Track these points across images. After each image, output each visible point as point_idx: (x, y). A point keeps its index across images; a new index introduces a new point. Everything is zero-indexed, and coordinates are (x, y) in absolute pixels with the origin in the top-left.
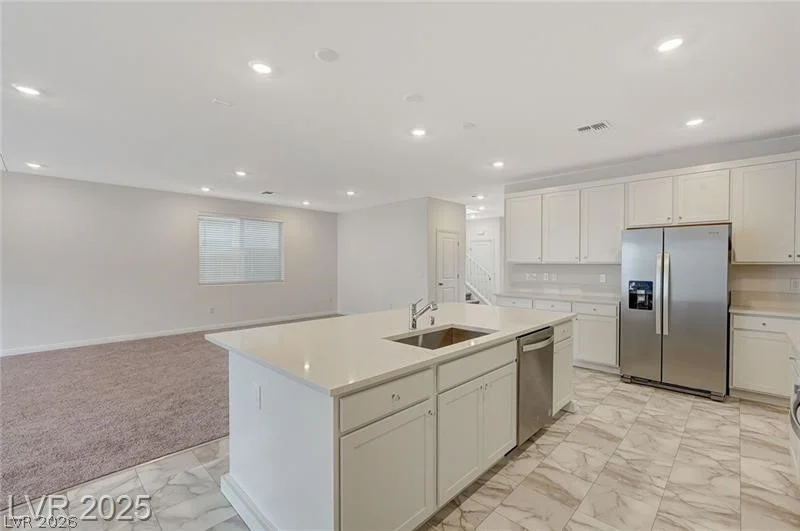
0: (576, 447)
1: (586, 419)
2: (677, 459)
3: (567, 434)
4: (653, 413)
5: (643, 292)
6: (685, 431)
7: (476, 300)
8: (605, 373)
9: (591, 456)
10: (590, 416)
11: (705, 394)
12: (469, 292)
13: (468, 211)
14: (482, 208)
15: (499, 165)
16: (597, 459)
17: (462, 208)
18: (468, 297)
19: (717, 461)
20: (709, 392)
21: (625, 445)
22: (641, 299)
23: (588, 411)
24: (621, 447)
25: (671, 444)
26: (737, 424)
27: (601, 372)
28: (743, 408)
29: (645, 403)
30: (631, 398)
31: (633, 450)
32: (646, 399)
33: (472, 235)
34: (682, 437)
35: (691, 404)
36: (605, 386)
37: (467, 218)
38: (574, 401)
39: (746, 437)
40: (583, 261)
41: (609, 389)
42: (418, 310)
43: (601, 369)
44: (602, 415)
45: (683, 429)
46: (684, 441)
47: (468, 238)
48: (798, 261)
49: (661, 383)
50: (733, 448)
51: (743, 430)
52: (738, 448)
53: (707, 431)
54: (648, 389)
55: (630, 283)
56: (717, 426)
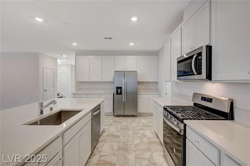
0: (109, 144)
1: (109, 133)
2: (134, 137)
3: (105, 140)
4: (125, 125)
5: (120, 90)
6: (133, 128)
7: (61, 96)
8: (110, 115)
9: (114, 145)
10: (109, 131)
11: (133, 116)
12: (58, 93)
13: (58, 61)
14: (64, 60)
15: (75, 44)
16: (116, 146)
17: (56, 59)
18: (58, 95)
19: (141, 134)
20: (134, 115)
21: (121, 138)
22: (119, 92)
23: (109, 129)
24: (120, 139)
25: (131, 133)
26: (141, 122)
27: (108, 115)
28: (141, 117)
29: (122, 122)
30: (118, 122)
31: (123, 138)
32: (122, 121)
33: (60, 70)
34: (133, 130)
35: (131, 119)
36: (111, 120)
37: (58, 64)
38: (105, 128)
39: (144, 125)
40: (103, 81)
41: (112, 120)
42: (44, 105)
43: (108, 114)
44: (112, 129)
45: (132, 127)
46: (134, 131)
47: (58, 72)
48: (148, 81)
49: (124, 115)
50: (142, 129)
51: (143, 124)
52: (143, 129)
53: (136, 126)
54: (121, 118)
55: (117, 87)
56: (138, 124)
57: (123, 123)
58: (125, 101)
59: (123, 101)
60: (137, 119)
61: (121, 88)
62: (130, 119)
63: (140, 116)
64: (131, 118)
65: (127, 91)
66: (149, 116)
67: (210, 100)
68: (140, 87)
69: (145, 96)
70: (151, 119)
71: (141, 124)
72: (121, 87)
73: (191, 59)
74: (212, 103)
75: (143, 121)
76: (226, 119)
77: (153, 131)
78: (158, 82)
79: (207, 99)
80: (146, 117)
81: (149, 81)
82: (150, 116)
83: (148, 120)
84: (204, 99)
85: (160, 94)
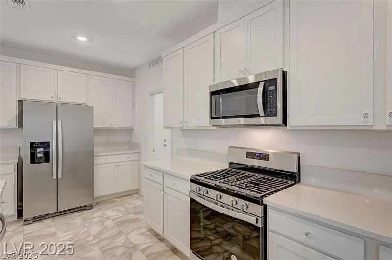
6: (95, 239)
11: (84, 208)
19: (123, 246)
22: (40, 155)
25: (95, 253)
26: (108, 218)
30: (42, 235)
32: (53, 230)
34: (97, 244)
45: (91, 239)
48: (113, 127)
49: (58, 212)
50: (120, 233)
51: (113, 220)
52: (121, 231)
53: (102, 230)
54: (48, 222)
55: (32, 144)
56: (103, 225)
57: (60, 234)
58: (60, 176)
59: (55, 177)
60: (95, 214)
61: (46, 145)
62: (77, 219)
63: (97, 203)
64: (76, 214)
65: (65, 150)
66: (118, 200)
67: (265, 157)
68: (98, 139)
69: (110, 159)
70: (127, 205)
71: (109, 223)
72: (48, 143)
73: (256, 89)
74: (268, 160)
75: (112, 213)
76: (294, 182)
77: (144, 230)
78: (133, 129)
79: (258, 155)
80: (114, 202)
81: (117, 126)
82: (120, 199)
83: (122, 209)
84: (250, 155)
85: (140, 152)
